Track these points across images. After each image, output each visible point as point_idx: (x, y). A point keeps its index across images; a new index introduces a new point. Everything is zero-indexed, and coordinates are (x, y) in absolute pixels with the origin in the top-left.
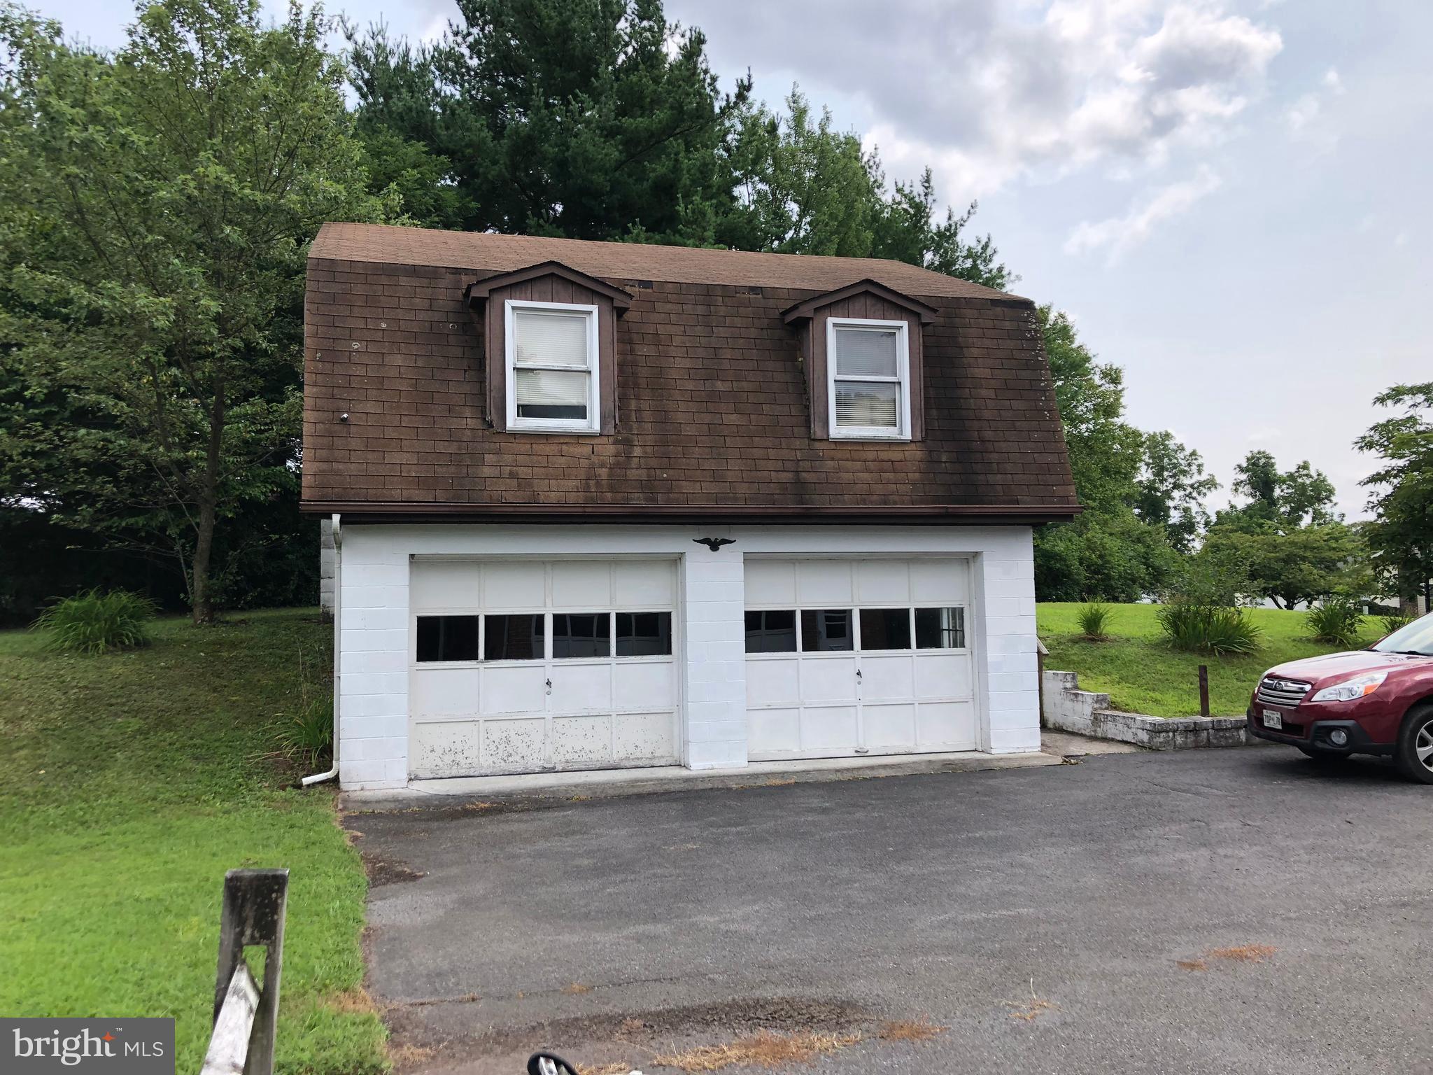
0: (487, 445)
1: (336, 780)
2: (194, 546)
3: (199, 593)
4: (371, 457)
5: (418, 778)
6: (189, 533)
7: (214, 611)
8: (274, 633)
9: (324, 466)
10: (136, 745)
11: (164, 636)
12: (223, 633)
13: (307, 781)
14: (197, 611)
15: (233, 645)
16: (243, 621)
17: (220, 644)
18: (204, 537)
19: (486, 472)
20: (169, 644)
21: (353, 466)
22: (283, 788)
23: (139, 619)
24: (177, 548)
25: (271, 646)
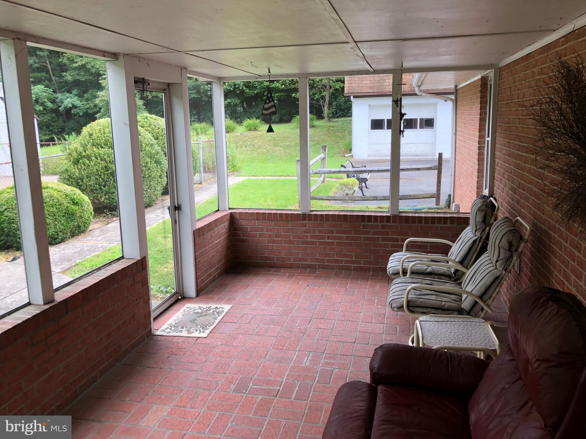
0: (387, 77)
1: (352, 156)
2: (325, 102)
3: (326, 114)
4: (360, 82)
5: (370, 156)
6: (323, 98)
7: (329, 118)
8: (343, 124)
9: (350, 85)
10: (313, 148)
11: (318, 125)
12: (331, 124)
13: (346, 155)
14: (326, 118)
15: (333, 127)
16: (337, 121)
17: (330, 126)
18: (327, 99)
19: (386, 84)
20: (319, 126)
21: (356, 85)
22: (341, 157)
23: (313, 120)
24: (321, 102)
25: (342, 127)
